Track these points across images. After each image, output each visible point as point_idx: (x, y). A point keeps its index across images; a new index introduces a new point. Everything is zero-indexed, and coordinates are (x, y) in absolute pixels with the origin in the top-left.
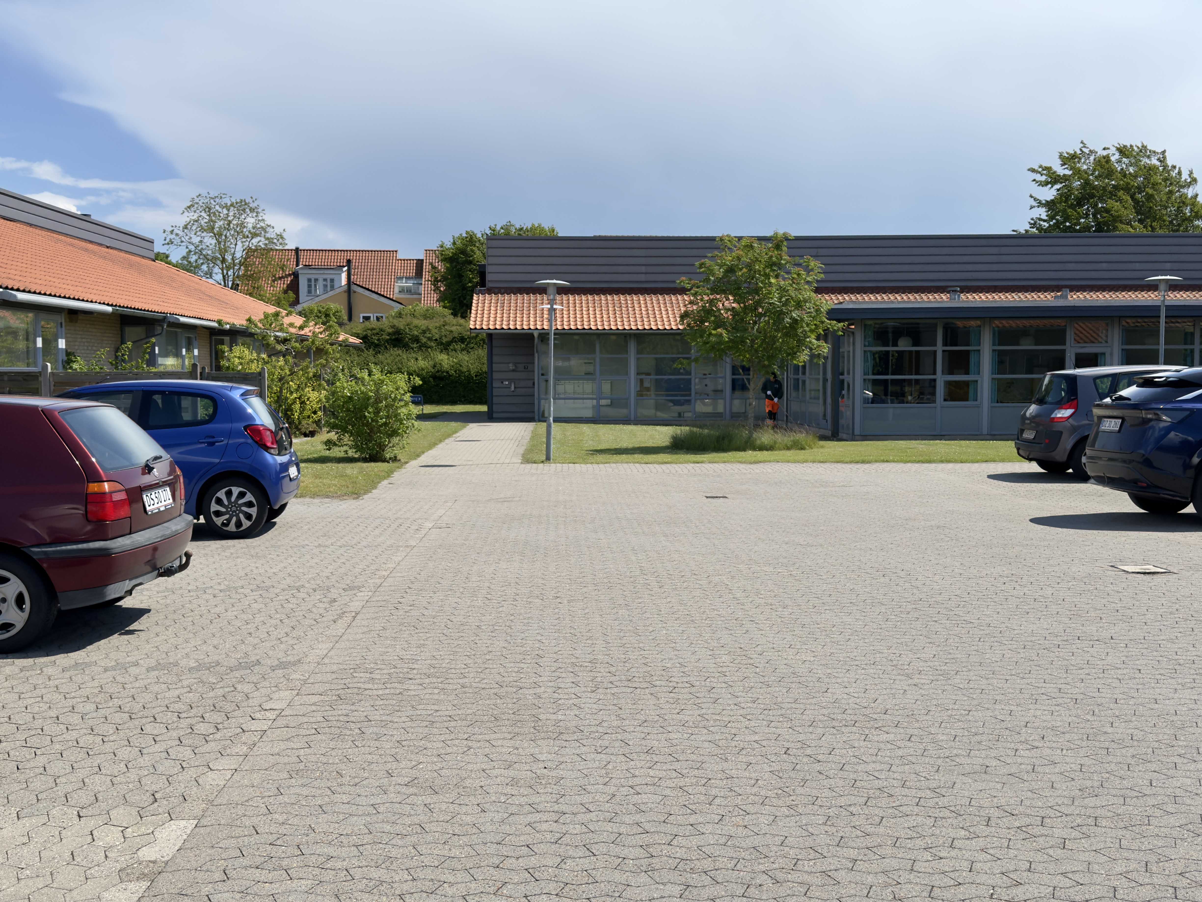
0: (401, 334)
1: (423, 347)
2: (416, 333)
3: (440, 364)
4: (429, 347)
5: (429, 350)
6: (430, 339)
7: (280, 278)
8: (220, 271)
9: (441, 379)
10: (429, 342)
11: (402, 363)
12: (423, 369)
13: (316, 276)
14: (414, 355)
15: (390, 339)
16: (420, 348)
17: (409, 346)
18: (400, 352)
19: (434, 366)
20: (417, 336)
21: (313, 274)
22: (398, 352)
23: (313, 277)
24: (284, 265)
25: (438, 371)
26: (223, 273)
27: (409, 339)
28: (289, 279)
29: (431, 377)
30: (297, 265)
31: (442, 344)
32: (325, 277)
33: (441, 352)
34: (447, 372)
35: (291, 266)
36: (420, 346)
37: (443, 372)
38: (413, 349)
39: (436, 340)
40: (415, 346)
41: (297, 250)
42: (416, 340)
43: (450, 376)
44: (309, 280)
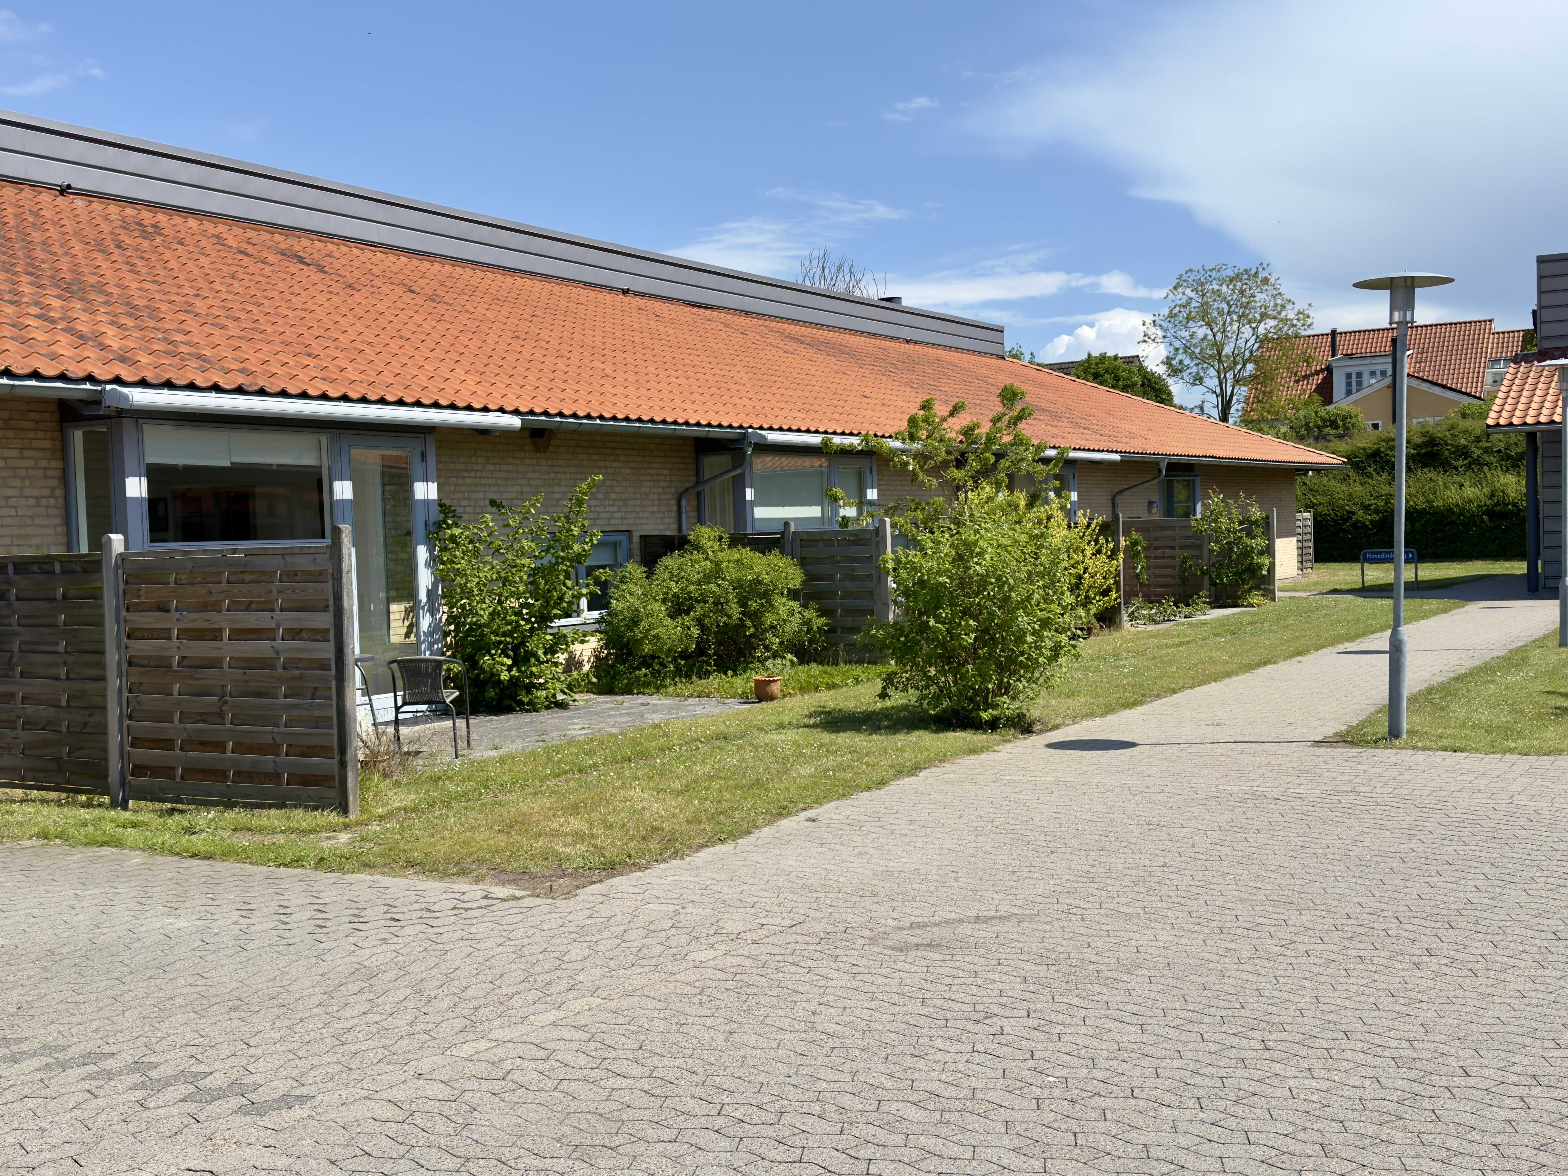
0: (1437, 445)
1: (1475, 465)
2: (1463, 441)
3: (1503, 491)
4: (1486, 465)
5: (1486, 468)
6: (1486, 451)
7: (1306, 377)
8: (1216, 373)
9: (1504, 515)
10: (1485, 457)
11: (1435, 493)
12: (1470, 501)
13: (1358, 369)
14: (1458, 479)
15: (1418, 454)
16: (1469, 467)
17: (1451, 465)
18: (1433, 475)
19: (1493, 495)
20: (1465, 447)
21: (1354, 367)
22: (1429, 475)
23: (1354, 371)
24: (1310, 357)
25: (1498, 504)
26: (1219, 377)
27: (1451, 453)
28: (1321, 376)
29: (1484, 514)
30: (1333, 356)
31: (1510, 457)
32: (1372, 368)
33: (1507, 471)
34: (1515, 505)
35: (1323, 357)
36: (1470, 463)
37: (1508, 505)
38: (1456, 468)
39: (1499, 451)
40: (1460, 463)
41: (1334, 333)
42: (1464, 453)
43: (1520, 510)
44: (1349, 376)
